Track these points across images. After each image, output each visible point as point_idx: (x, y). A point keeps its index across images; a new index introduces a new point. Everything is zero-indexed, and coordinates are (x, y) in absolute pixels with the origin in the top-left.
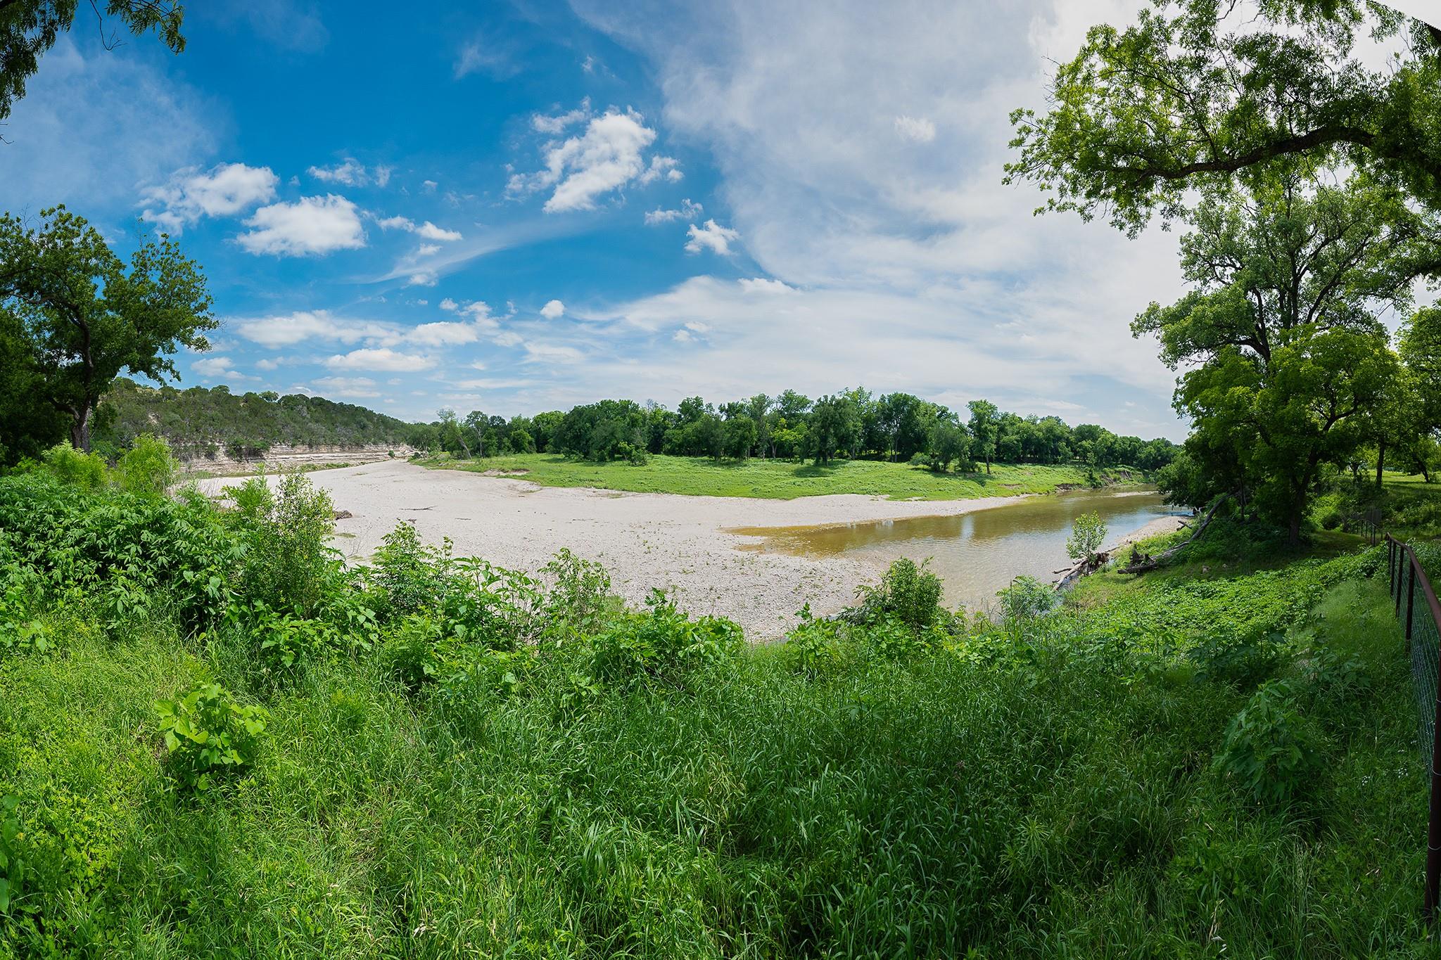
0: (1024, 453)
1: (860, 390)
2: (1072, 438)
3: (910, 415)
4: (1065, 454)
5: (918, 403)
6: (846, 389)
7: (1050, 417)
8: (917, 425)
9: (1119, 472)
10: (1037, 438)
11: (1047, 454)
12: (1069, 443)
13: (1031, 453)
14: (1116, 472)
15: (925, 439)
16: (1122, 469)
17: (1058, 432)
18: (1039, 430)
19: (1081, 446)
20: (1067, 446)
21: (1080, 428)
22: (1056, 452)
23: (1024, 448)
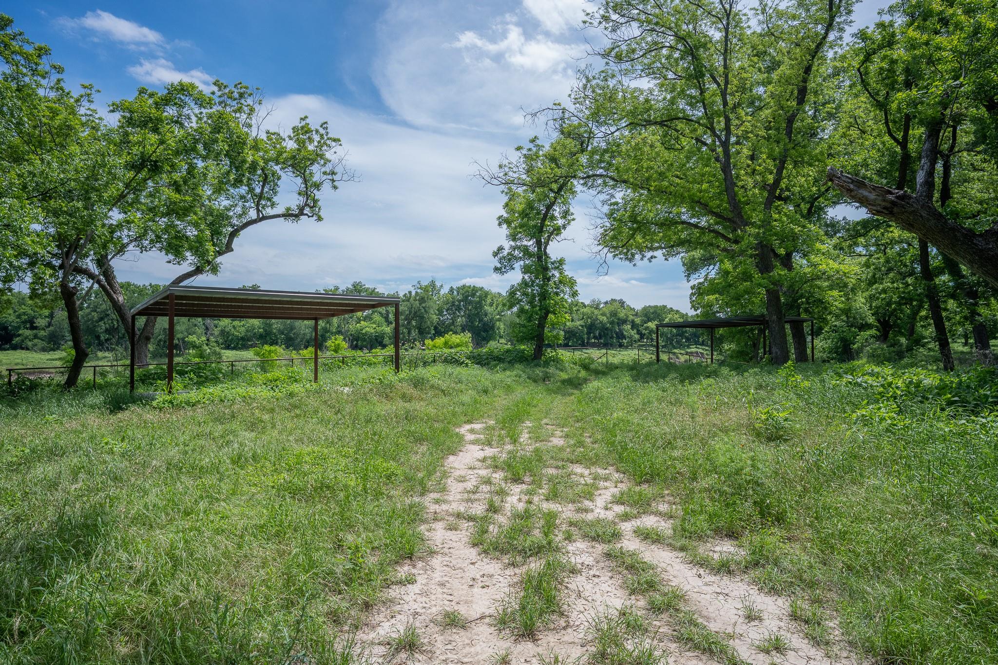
0: (588, 339)
1: (433, 283)
2: (638, 320)
3: (479, 305)
4: (631, 337)
5: (487, 294)
6: (419, 282)
7: (613, 300)
8: (486, 315)
9: (692, 353)
10: (601, 322)
11: (612, 337)
12: (634, 326)
13: (595, 337)
14: (687, 354)
15: (492, 328)
16: (694, 350)
17: (622, 315)
18: (603, 314)
19: (647, 328)
20: (632, 328)
21: (645, 309)
22: (621, 336)
23: (589, 333)
